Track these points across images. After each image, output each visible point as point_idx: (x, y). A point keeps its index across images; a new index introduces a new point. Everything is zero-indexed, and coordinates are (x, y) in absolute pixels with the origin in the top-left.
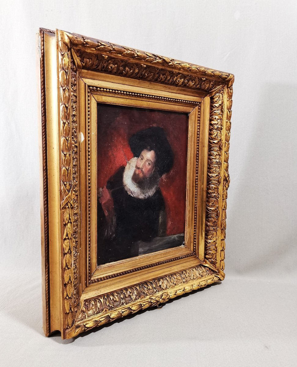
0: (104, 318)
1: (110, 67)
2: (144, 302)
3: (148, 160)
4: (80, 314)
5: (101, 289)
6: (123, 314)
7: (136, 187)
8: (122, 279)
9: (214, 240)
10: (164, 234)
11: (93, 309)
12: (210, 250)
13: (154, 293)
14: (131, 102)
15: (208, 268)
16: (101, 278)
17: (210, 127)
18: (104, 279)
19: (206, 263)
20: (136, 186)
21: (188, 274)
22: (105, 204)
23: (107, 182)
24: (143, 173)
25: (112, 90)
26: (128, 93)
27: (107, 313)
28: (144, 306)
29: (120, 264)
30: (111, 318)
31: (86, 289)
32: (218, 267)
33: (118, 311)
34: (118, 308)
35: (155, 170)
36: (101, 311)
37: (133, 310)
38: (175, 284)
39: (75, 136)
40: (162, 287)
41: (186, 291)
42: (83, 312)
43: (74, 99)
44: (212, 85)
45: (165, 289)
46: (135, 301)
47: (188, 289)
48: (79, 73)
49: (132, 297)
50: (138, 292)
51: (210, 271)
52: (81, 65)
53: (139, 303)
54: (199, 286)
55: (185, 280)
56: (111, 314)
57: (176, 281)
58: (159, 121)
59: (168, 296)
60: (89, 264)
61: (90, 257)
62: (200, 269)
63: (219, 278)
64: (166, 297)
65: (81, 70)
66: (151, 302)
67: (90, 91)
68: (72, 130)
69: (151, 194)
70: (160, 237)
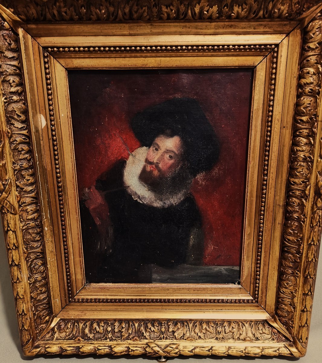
0: (72, 348)
1: (63, 14)
2: (135, 346)
3: (167, 151)
4: (48, 333)
5: (86, 312)
6: (97, 352)
7: (147, 190)
8: (118, 307)
10: (199, 261)
11: (67, 332)
12: (284, 304)
13: (158, 338)
14: (123, 62)
15: (276, 331)
16: (87, 299)
18: (91, 301)
20: (146, 189)
21: (231, 329)
22: (94, 209)
23: (96, 181)
24: (159, 170)
25: (84, 47)
26: (112, 49)
27: (78, 343)
28: (132, 351)
29: (118, 288)
31: (67, 307)
32: (295, 335)
33: (94, 345)
34: (96, 342)
35: (182, 167)
36: (74, 338)
37: (114, 352)
38: (200, 336)
39: (18, 121)
40: (176, 334)
41: (213, 352)
42: (54, 332)
43: (8, 70)
44: (298, 5)
45: (178, 338)
46: (124, 340)
47: (218, 351)
48: (27, 31)
49: (123, 334)
50: (134, 330)
51: (278, 336)
52: (18, 19)
53: (127, 346)
54: (242, 352)
55: (222, 336)
56: (82, 346)
57: (204, 333)
58: (187, 89)
59: (177, 350)
60: (67, 279)
61: (69, 272)
62: (260, 326)
63: (290, 351)
64: (173, 351)
65: (26, 25)
66: (145, 350)
67: (47, 54)
68: (3, 113)
69: (176, 202)
70: (190, 264)
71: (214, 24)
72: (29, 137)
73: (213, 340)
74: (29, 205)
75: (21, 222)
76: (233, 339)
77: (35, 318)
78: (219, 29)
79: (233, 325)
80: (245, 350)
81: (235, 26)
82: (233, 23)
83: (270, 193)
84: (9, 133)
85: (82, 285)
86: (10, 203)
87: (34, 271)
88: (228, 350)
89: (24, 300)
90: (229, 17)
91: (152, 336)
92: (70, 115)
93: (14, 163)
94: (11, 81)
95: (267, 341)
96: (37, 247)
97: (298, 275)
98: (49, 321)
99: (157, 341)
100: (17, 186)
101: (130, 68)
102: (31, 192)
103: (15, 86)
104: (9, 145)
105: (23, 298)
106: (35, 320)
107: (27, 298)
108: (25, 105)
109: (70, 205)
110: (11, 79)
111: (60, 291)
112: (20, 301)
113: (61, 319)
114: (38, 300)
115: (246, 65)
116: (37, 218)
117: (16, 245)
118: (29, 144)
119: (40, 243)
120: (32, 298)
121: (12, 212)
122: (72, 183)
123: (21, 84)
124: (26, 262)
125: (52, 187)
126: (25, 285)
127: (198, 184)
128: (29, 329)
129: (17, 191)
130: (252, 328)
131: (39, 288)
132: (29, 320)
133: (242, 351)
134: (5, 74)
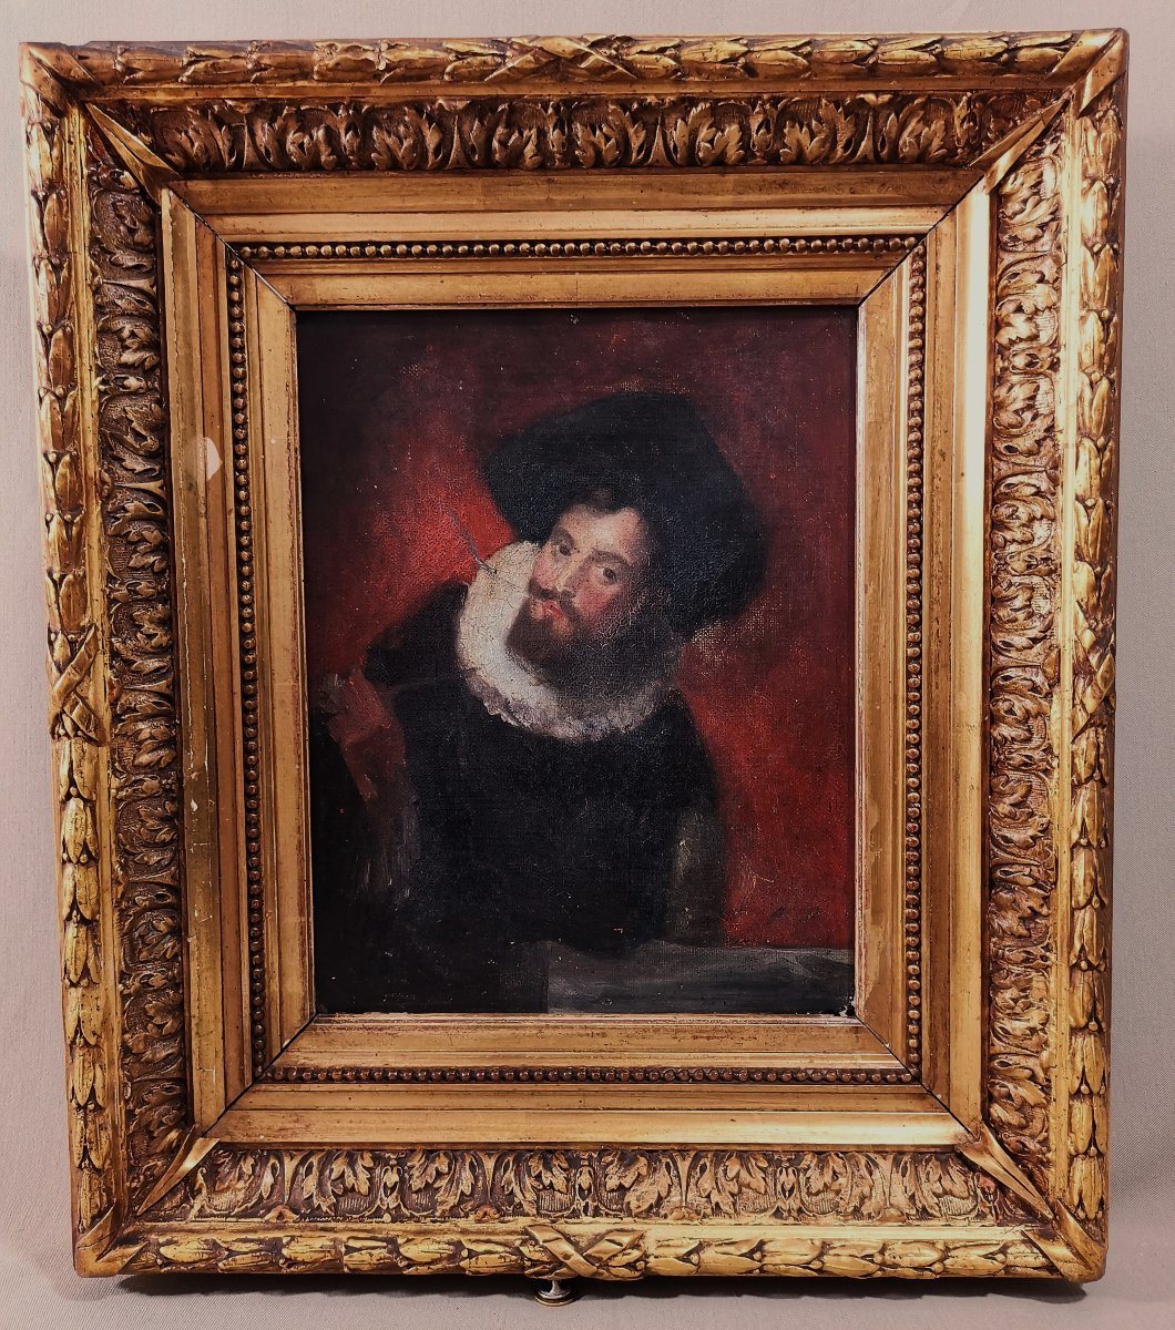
0: (254, 1246)
2: (483, 1238)
3: (598, 556)
4: (172, 1192)
5: (313, 1118)
6: (346, 1258)
7: (534, 682)
9: (1031, 1024)
10: (710, 929)
11: (240, 1190)
12: (1013, 1079)
13: (566, 1213)
14: (465, 288)
15: (992, 1184)
17: (992, 361)
18: (331, 1075)
19: (985, 1150)
20: (530, 678)
21: (828, 1178)
22: (357, 746)
23: (369, 651)
24: (574, 617)
25: (348, 245)
27: (278, 1228)
28: (470, 1258)
29: (426, 1028)
30: (283, 1256)
31: (246, 1101)
32: (1058, 1194)
33: (336, 1235)
34: (341, 1225)
35: (645, 609)
36: (261, 1212)
37: (407, 1259)
38: (717, 1204)
39: (135, 451)
40: (631, 1198)
41: (766, 1260)
42: (192, 1191)
43: (119, 302)
44: (971, 124)
45: (640, 1210)
46: (444, 1218)
47: (783, 1257)
48: (184, 198)
49: (439, 1197)
50: (480, 1184)
51: (999, 1203)
52: (163, 164)
53: (455, 1237)
54: (873, 1262)
55: (798, 1201)
56: (293, 1238)
57: (733, 1195)
58: (657, 365)
59: (636, 1254)
60: (253, 993)
61: (261, 965)
62: (934, 1170)
63: (1045, 1256)
64: (620, 1257)
65: (182, 182)
66: (521, 1253)
67: (240, 264)
68: (94, 423)
69: (627, 722)
70: (679, 941)
71: (732, 178)
72: (165, 501)
73: (765, 1218)
74: (146, 718)
75: (115, 771)
76: (838, 1213)
77: (132, 1127)
78: (749, 193)
79: (836, 1163)
80: (882, 1252)
81: (796, 184)
82: (787, 176)
83: (934, 687)
84: (104, 482)
85: (304, 1016)
86: (86, 705)
87: (140, 952)
88: (822, 1254)
89: (100, 1056)
90: (773, 160)
91: (545, 1204)
92: (295, 442)
93: (110, 579)
94: (126, 333)
95: (960, 1222)
96: (159, 867)
97: (1048, 963)
98: (178, 1146)
99: (563, 1220)
100: (115, 654)
101: (484, 304)
102: (157, 674)
103: (134, 347)
104: (100, 520)
105: (97, 1046)
106: (130, 1137)
107: (110, 1048)
108: (160, 406)
109: (276, 730)
110: (127, 327)
111: (223, 1038)
112: (87, 1057)
113: (220, 1145)
114: (148, 1062)
115: (835, 296)
116: (169, 764)
117: (91, 848)
118: (164, 523)
119: (168, 855)
120: (126, 1050)
121: (90, 734)
122: (290, 657)
123: (156, 345)
124: (117, 914)
125: (225, 666)
126: (107, 997)
127: (699, 662)
128: (106, 1167)
129: (112, 667)
130: (904, 1176)
131: (152, 1018)
132: (110, 1131)
133: (872, 1256)
134: (110, 312)
